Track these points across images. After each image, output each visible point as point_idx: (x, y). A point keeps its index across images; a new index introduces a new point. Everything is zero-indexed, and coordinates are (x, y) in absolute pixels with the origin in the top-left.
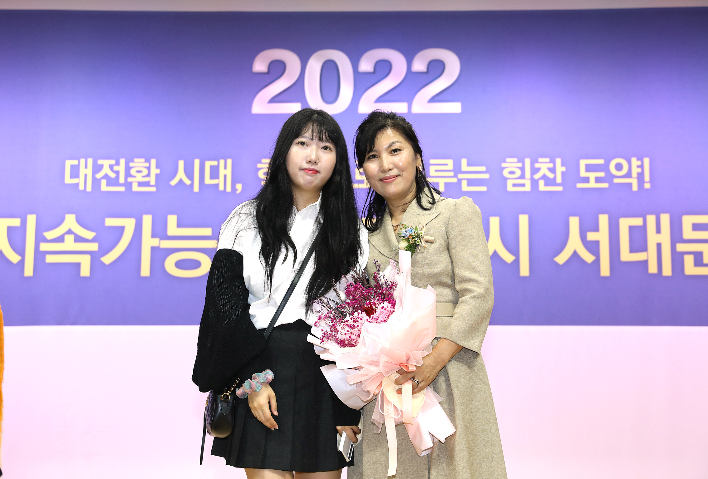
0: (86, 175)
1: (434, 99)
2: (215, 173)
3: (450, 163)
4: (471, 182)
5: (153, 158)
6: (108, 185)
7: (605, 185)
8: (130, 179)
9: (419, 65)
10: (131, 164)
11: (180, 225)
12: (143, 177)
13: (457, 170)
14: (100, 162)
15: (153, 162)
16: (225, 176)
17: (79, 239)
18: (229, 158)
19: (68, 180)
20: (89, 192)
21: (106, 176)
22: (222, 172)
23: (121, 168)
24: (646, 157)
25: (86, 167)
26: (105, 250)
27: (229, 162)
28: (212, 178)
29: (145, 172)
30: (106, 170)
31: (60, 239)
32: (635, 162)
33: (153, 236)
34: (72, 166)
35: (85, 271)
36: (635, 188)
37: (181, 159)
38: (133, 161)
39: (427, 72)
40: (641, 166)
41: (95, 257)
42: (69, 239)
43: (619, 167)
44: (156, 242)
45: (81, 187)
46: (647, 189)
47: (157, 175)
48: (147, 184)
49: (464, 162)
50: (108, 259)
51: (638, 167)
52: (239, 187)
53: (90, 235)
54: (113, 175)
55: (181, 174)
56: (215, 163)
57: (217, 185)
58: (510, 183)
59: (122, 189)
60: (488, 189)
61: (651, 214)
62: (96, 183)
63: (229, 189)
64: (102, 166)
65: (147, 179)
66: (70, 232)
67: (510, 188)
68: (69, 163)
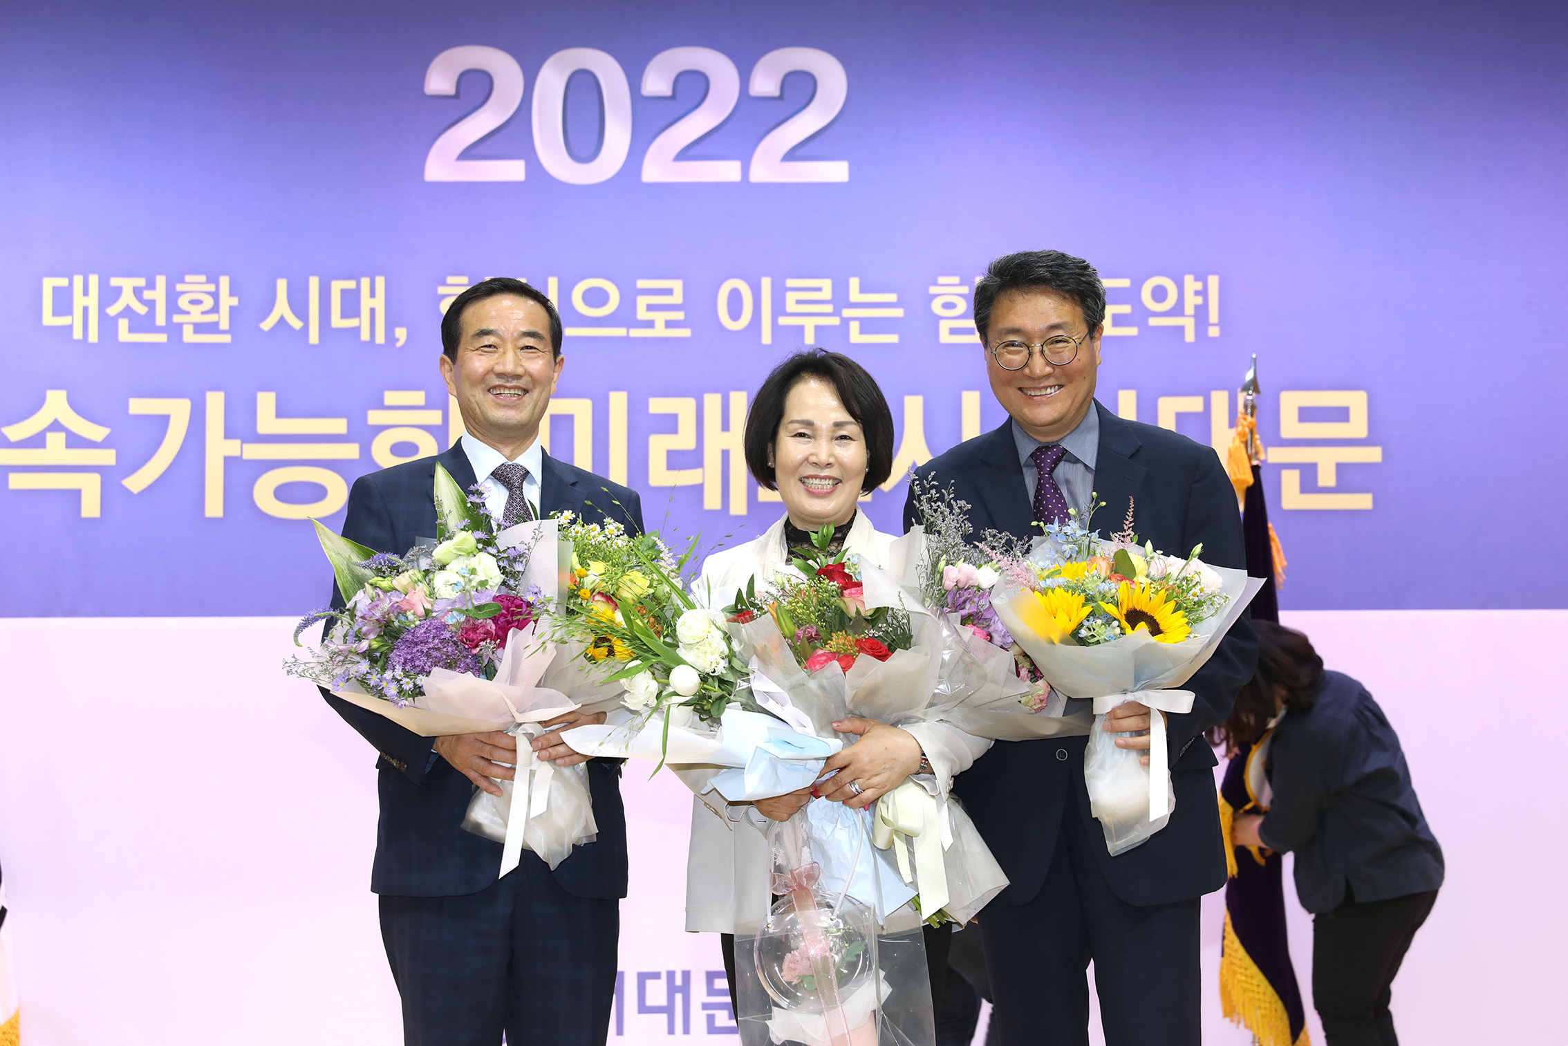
0: (86, 310)
1: (793, 155)
2: (351, 305)
3: (826, 284)
4: (868, 326)
5: (224, 274)
6: (132, 329)
7: (1132, 331)
8: (177, 319)
9: (765, 83)
10: (180, 287)
11: (280, 414)
12: (203, 313)
13: (840, 300)
14: (114, 282)
15: (224, 281)
16: (373, 311)
17: (75, 441)
18: (380, 274)
19: (49, 319)
20: (93, 345)
21: (128, 312)
22: (366, 303)
23: (159, 294)
24: (1213, 273)
25: (86, 292)
26: (131, 464)
27: (380, 281)
28: (345, 315)
29: (209, 302)
30: (127, 298)
31: (37, 441)
32: (1191, 284)
33: (228, 435)
34: (56, 290)
35: (91, 507)
36: (1190, 336)
37: (282, 277)
38: (183, 281)
39: (781, 97)
40: (1203, 293)
41: (110, 478)
42: (56, 440)
43: (1159, 294)
44: (233, 448)
45: (78, 334)
46: (1214, 339)
47: (231, 308)
48: (213, 328)
49: (854, 283)
50: (137, 482)
51: (1197, 293)
52: (401, 333)
53: (97, 433)
54: (142, 310)
55: (282, 308)
56: (351, 284)
57: (357, 330)
58: (944, 326)
59: (162, 338)
60: (900, 338)
61: (1219, 388)
62: (107, 325)
63: (380, 338)
64: (118, 291)
65: (212, 318)
66: (56, 426)
67: (945, 337)
68: (49, 284)
